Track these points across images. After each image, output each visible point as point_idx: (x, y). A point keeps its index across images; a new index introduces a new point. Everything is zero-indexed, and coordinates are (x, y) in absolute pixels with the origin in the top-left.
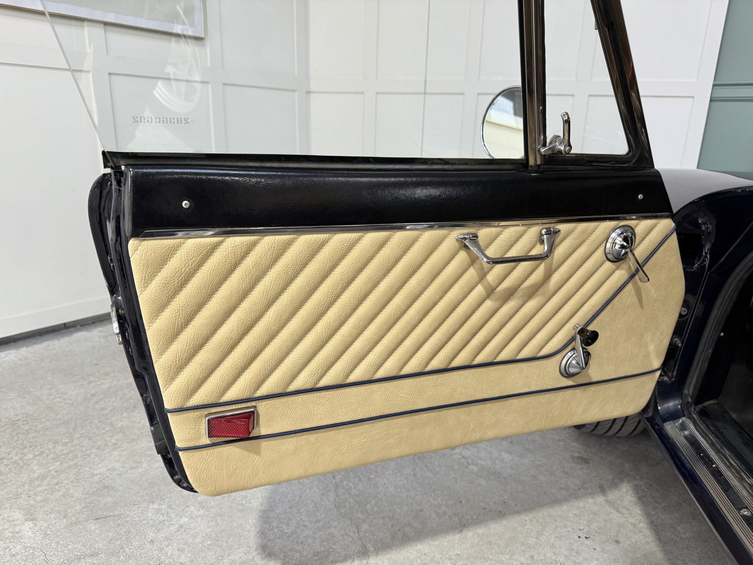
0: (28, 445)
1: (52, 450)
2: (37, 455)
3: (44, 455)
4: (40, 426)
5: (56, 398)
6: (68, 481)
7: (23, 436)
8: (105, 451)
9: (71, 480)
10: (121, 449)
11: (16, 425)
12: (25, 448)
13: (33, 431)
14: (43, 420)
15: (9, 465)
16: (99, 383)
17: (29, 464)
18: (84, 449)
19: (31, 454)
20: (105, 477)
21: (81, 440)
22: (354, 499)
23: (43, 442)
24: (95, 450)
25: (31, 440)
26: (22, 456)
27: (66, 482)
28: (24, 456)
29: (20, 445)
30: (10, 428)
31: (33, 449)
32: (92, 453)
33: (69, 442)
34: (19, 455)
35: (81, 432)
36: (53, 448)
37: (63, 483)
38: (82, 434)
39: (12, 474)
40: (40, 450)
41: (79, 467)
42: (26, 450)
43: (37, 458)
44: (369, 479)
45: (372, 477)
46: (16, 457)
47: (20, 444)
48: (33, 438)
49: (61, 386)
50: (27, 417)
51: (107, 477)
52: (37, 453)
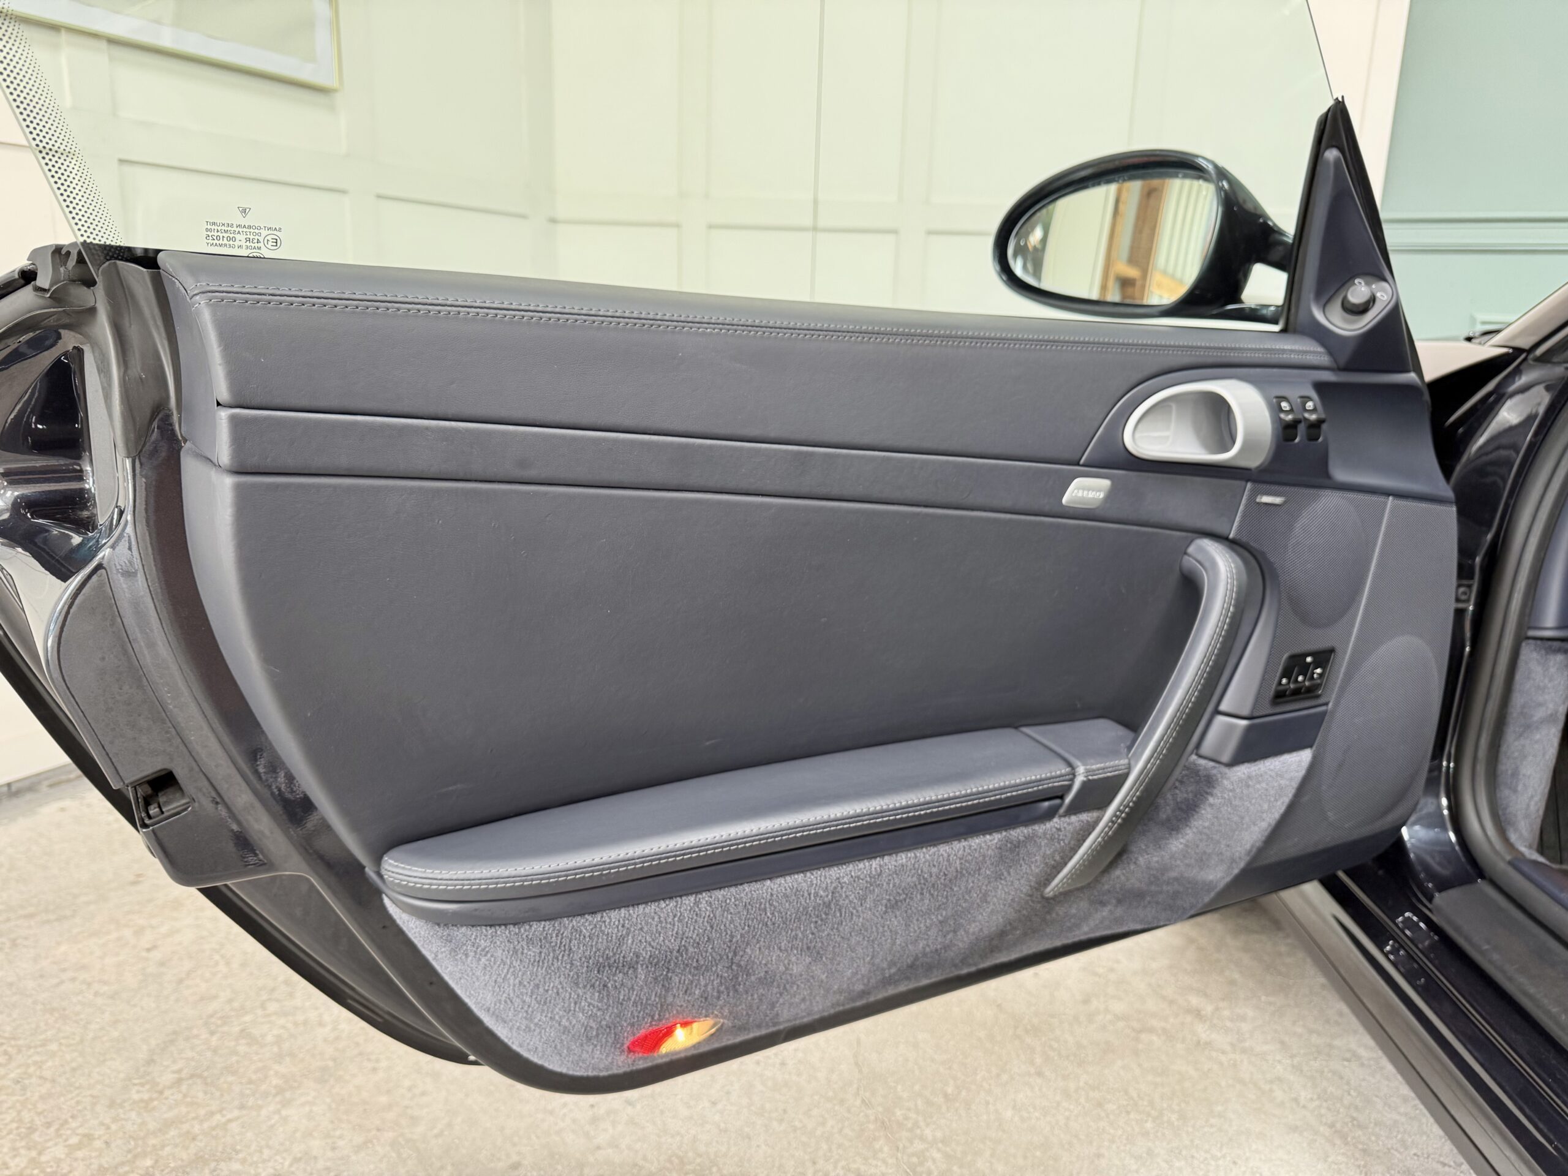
1: (114, 1127)
2: (79, 1146)
3: (98, 1144)
4: (50, 1064)
5: (62, 982)
8: (264, 1112)
13: (34, 1080)
14: (54, 1047)
16: (164, 930)
18: (202, 1112)
21: (184, 1088)
23: (80, 1108)
24: (236, 1113)
32: (230, 1121)
33: (151, 1100)
35: (175, 1067)
36: (115, 1120)
38: (179, 1071)
40: (80, 1131)
48: (42, 1098)
49: (63, 948)
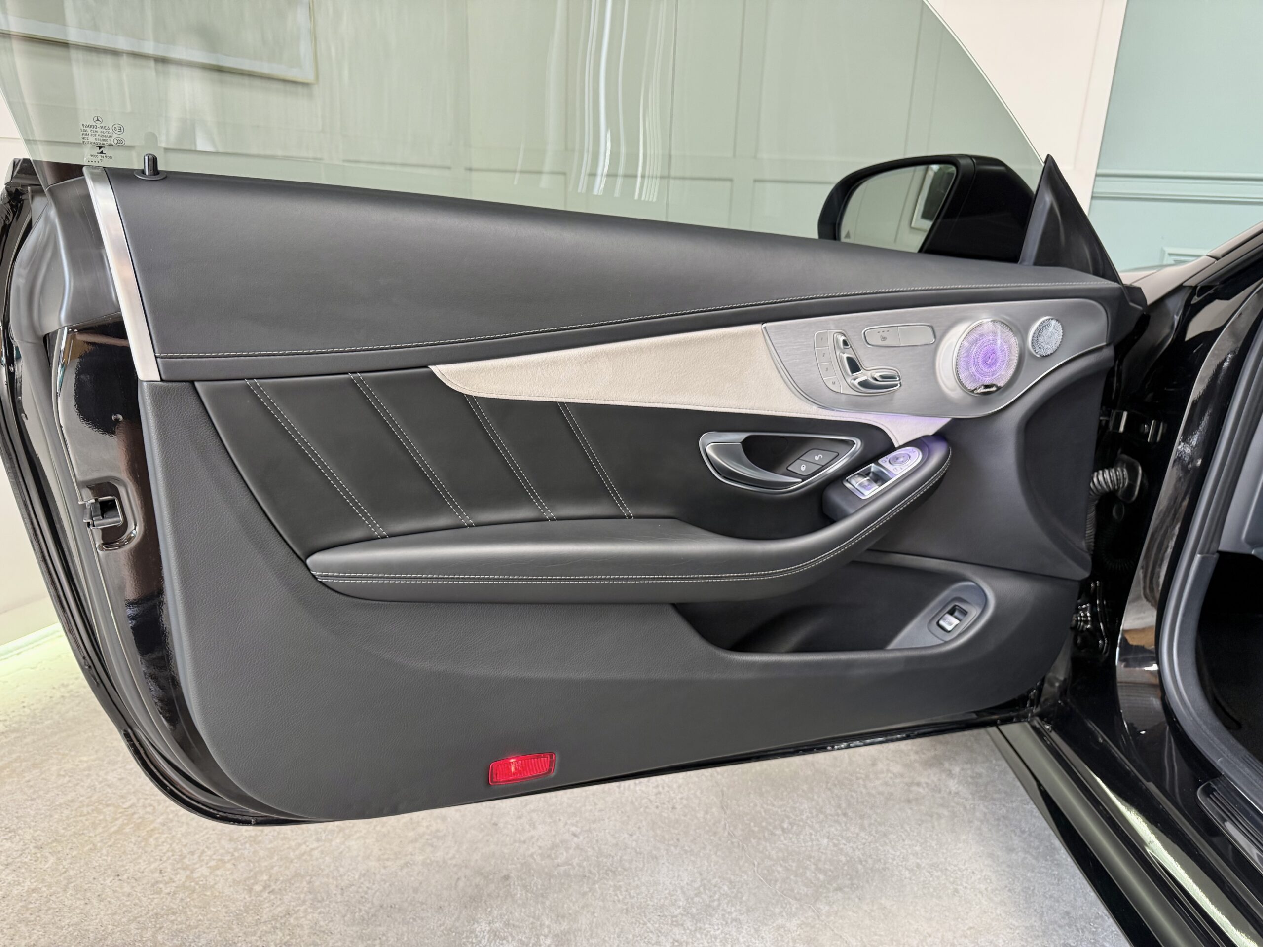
0: (185, 852)
6: (304, 907)
7: (165, 835)
9: (308, 903)
10: (358, 835)
11: (136, 816)
12: (182, 857)
15: (175, 893)
17: (212, 887)
19: (201, 866)
20: (365, 889)
22: (781, 865)
25: (184, 841)
26: (188, 873)
27: (302, 908)
28: (192, 872)
29: (170, 854)
30: (128, 824)
31: (200, 857)
34: (181, 871)
37: (298, 911)
39: (195, 910)
41: (308, 878)
42: (187, 861)
43: (218, 872)
44: (783, 829)
45: (785, 825)
46: (178, 876)
47: (168, 851)
50: (146, 799)
51: (368, 888)
52: (213, 863)
